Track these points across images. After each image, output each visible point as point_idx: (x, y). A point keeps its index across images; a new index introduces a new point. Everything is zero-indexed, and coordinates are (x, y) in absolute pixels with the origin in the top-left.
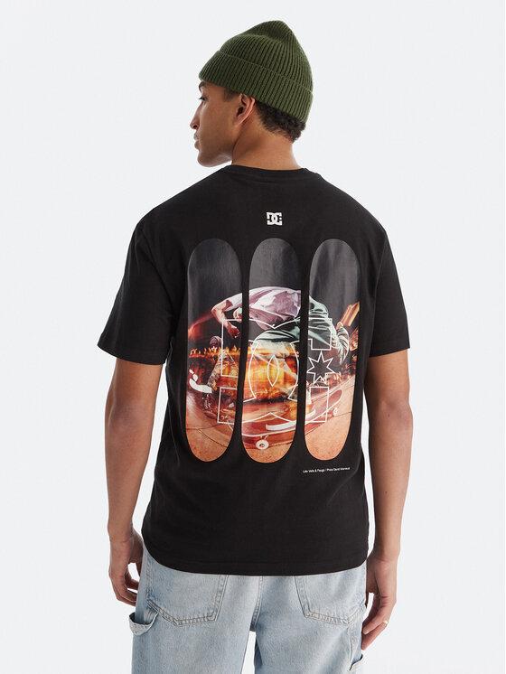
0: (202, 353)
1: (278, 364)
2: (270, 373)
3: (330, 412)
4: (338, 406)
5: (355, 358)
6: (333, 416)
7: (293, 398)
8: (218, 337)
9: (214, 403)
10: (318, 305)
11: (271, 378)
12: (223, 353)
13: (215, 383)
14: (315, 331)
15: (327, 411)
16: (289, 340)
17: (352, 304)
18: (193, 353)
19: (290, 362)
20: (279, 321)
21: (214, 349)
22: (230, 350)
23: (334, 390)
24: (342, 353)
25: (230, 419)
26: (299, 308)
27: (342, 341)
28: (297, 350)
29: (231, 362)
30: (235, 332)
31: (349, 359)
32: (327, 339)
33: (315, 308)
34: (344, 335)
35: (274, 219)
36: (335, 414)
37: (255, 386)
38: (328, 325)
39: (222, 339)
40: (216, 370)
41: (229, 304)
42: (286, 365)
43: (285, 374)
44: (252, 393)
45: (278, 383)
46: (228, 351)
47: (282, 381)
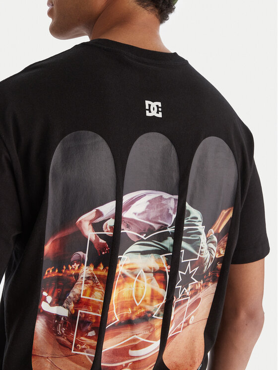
0: (60, 272)
1: (146, 280)
2: (137, 290)
3: (187, 322)
4: (194, 314)
5: (219, 266)
6: (188, 325)
7: (158, 315)
8: (81, 253)
9: (70, 329)
10: (194, 213)
11: (136, 297)
12: (86, 271)
13: (72, 305)
14: (188, 241)
15: (184, 320)
16: (160, 252)
17: (226, 209)
18: (49, 272)
19: (159, 277)
20: (151, 230)
21: (76, 266)
22: (96, 268)
23: (194, 298)
24: (208, 261)
25: (89, 349)
26: (174, 216)
27: (210, 249)
28: (168, 263)
29: (94, 283)
30: (103, 247)
31: (214, 266)
32: (197, 248)
33: (191, 216)
34: (213, 242)
35: (153, 109)
36: (190, 322)
37: (119, 307)
38: (200, 233)
39: (86, 255)
40: (76, 290)
41: (99, 214)
42: (154, 281)
43: (153, 291)
44: (115, 316)
45: (145, 301)
46: (92, 268)
47: (148, 299)
